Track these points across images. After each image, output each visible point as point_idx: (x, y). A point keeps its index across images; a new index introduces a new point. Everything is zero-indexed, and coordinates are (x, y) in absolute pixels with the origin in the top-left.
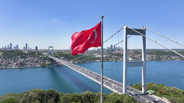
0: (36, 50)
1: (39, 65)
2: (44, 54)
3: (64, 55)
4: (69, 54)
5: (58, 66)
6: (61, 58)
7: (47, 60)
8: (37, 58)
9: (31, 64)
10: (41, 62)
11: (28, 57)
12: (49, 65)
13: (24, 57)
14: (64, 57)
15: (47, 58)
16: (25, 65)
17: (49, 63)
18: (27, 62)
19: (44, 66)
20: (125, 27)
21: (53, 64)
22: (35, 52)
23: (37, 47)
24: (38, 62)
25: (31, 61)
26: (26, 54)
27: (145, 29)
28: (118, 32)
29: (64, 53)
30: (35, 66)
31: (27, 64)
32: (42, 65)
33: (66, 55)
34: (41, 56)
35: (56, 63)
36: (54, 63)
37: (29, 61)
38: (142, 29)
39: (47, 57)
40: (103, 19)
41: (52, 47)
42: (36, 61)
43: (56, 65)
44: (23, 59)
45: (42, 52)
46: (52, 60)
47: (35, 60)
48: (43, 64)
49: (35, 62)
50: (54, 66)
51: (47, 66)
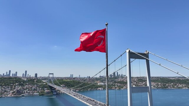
0: (35, 77)
1: (37, 93)
2: (44, 81)
4: (70, 81)
5: (57, 94)
6: (61, 86)
7: (46, 87)
8: (36, 86)
9: (29, 92)
10: (39, 90)
11: (27, 85)
12: (48, 93)
13: (22, 85)
14: (64, 84)
15: (47, 86)
16: (23, 93)
17: (48, 91)
18: (24, 89)
19: (43, 95)
20: (128, 51)
21: (52, 92)
22: (34, 80)
23: (36, 75)
24: (37, 90)
25: (29, 89)
26: (24, 81)
27: (148, 53)
28: (121, 56)
29: (64, 80)
30: (33, 94)
31: (25, 92)
32: (41, 94)
33: (66, 83)
34: (40, 84)
35: (55, 92)
37: (27, 88)
38: (145, 53)
39: (47, 84)
40: (107, 26)
41: (53, 74)
42: (35, 89)
43: (55, 93)
44: (21, 87)
45: (42, 79)
46: (51, 88)
47: (33, 88)
48: (42, 92)
49: (33, 90)
50: (54, 94)
51: (46, 94)
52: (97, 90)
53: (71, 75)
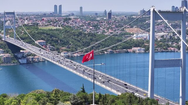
3: (43, 33)
4: (56, 30)
5: (29, 63)
6: (37, 42)
12: (7, 60)
14: (42, 39)
17: (7, 55)
20: (152, 9)
21: (17, 58)
27: (185, 10)
33: (47, 34)
35: (23, 57)
36: (19, 56)
41: (13, 13)
43: (25, 61)
50: (21, 64)
51: (2, 63)
52: (127, 52)
53: (56, 6)
